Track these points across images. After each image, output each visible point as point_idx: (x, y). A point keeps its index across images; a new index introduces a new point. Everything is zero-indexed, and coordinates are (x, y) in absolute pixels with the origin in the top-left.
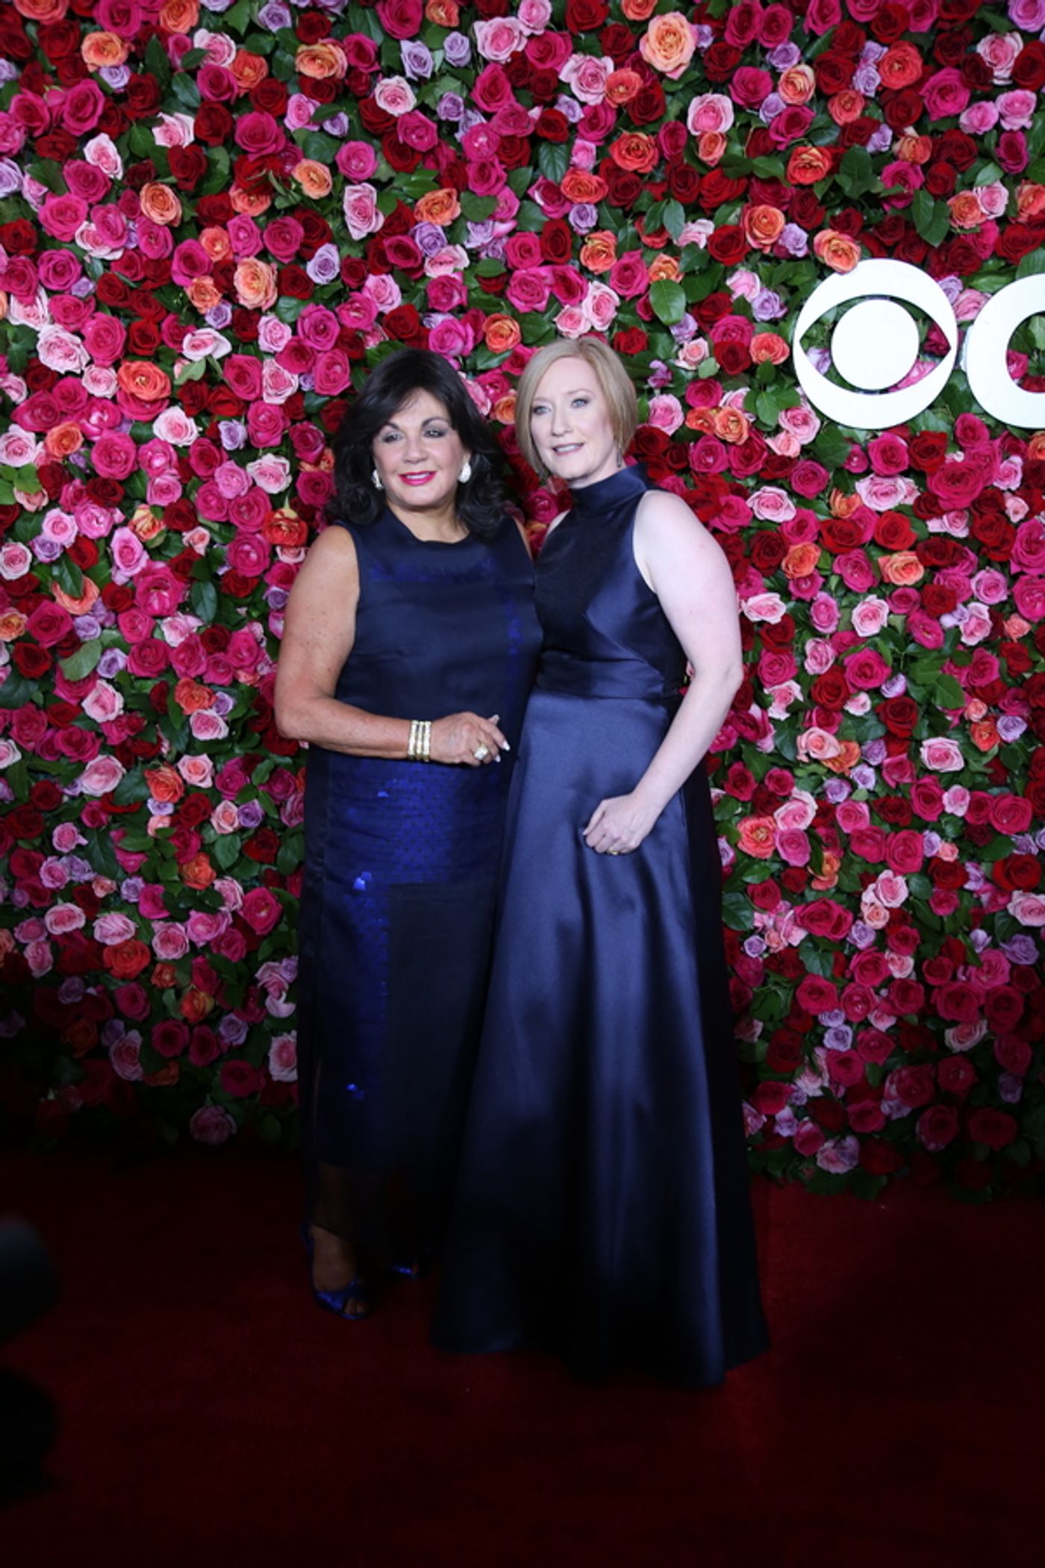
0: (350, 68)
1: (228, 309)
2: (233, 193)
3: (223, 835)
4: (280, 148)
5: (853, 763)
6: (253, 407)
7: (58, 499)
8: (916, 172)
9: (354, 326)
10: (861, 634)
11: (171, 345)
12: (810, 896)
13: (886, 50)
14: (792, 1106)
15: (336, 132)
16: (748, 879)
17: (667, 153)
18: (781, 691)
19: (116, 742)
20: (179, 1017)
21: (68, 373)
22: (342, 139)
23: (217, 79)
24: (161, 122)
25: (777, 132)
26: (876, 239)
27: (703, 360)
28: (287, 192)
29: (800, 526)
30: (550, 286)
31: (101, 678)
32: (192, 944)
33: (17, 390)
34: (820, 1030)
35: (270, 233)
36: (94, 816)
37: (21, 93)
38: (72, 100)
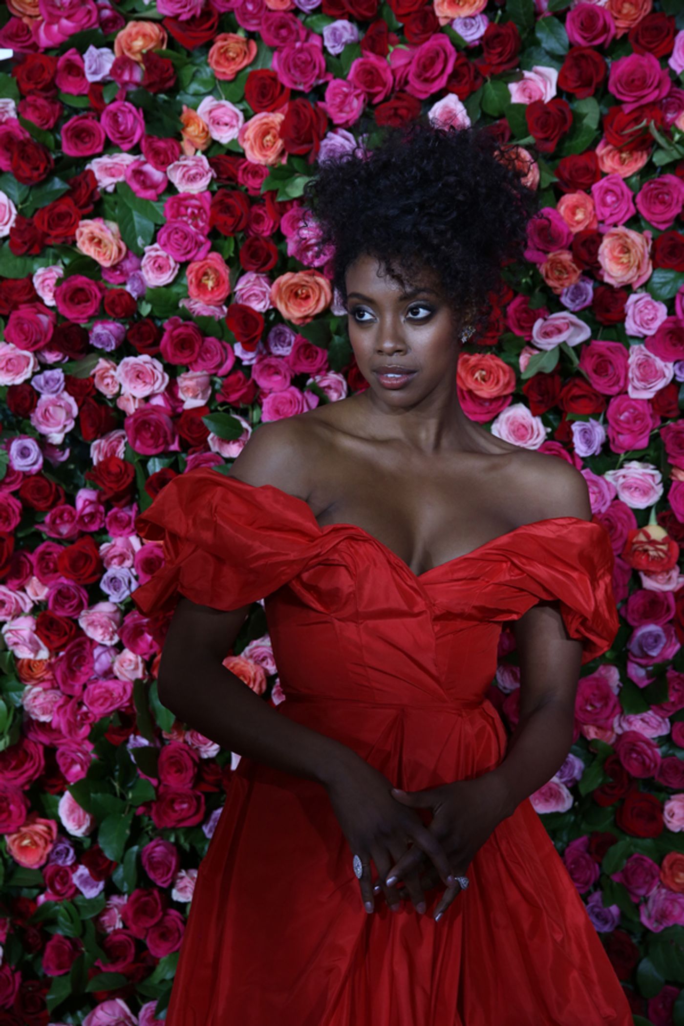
1: (589, 287)
2: (600, 151)
4: (664, 94)
6: (614, 403)
11: (517, 332)
28: (670, 144)
35: (645, 196)
37: (362, 56)
38: (419, 59)
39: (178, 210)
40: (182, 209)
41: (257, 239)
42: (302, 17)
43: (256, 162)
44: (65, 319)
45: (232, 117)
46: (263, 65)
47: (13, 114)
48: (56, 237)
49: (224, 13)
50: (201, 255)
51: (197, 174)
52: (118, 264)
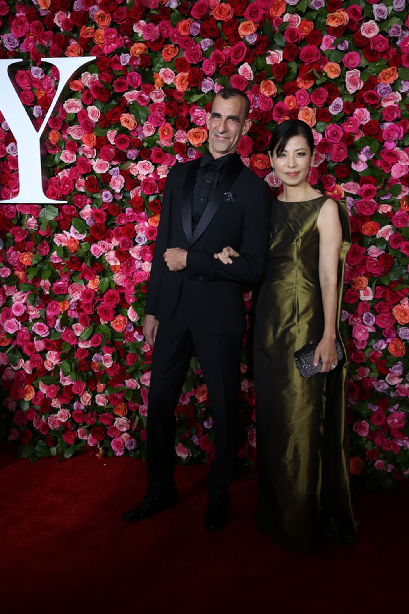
0: (350, 20)
2: (298, 80)
4: (319, 59)
9: (349, 131)
15: (343, 49)
22: (345, 51)
23: (293, 33)
24: (269, 54)
28: (321, 77)
35: (313, 96)
37: (214, 51)
38: (234, 51)
39: (154, 109)
40: (156, 108)
41: (181, 118)
42: (194, 38)
43: (180, 91)
44: (118, 149)
45: (171, 75)
46: (181, 56)
47: (98, 79)
48: (114, 121)
49: (167, 38)
50: (163, 124)
51: (160, 96)
52: (135, 129)
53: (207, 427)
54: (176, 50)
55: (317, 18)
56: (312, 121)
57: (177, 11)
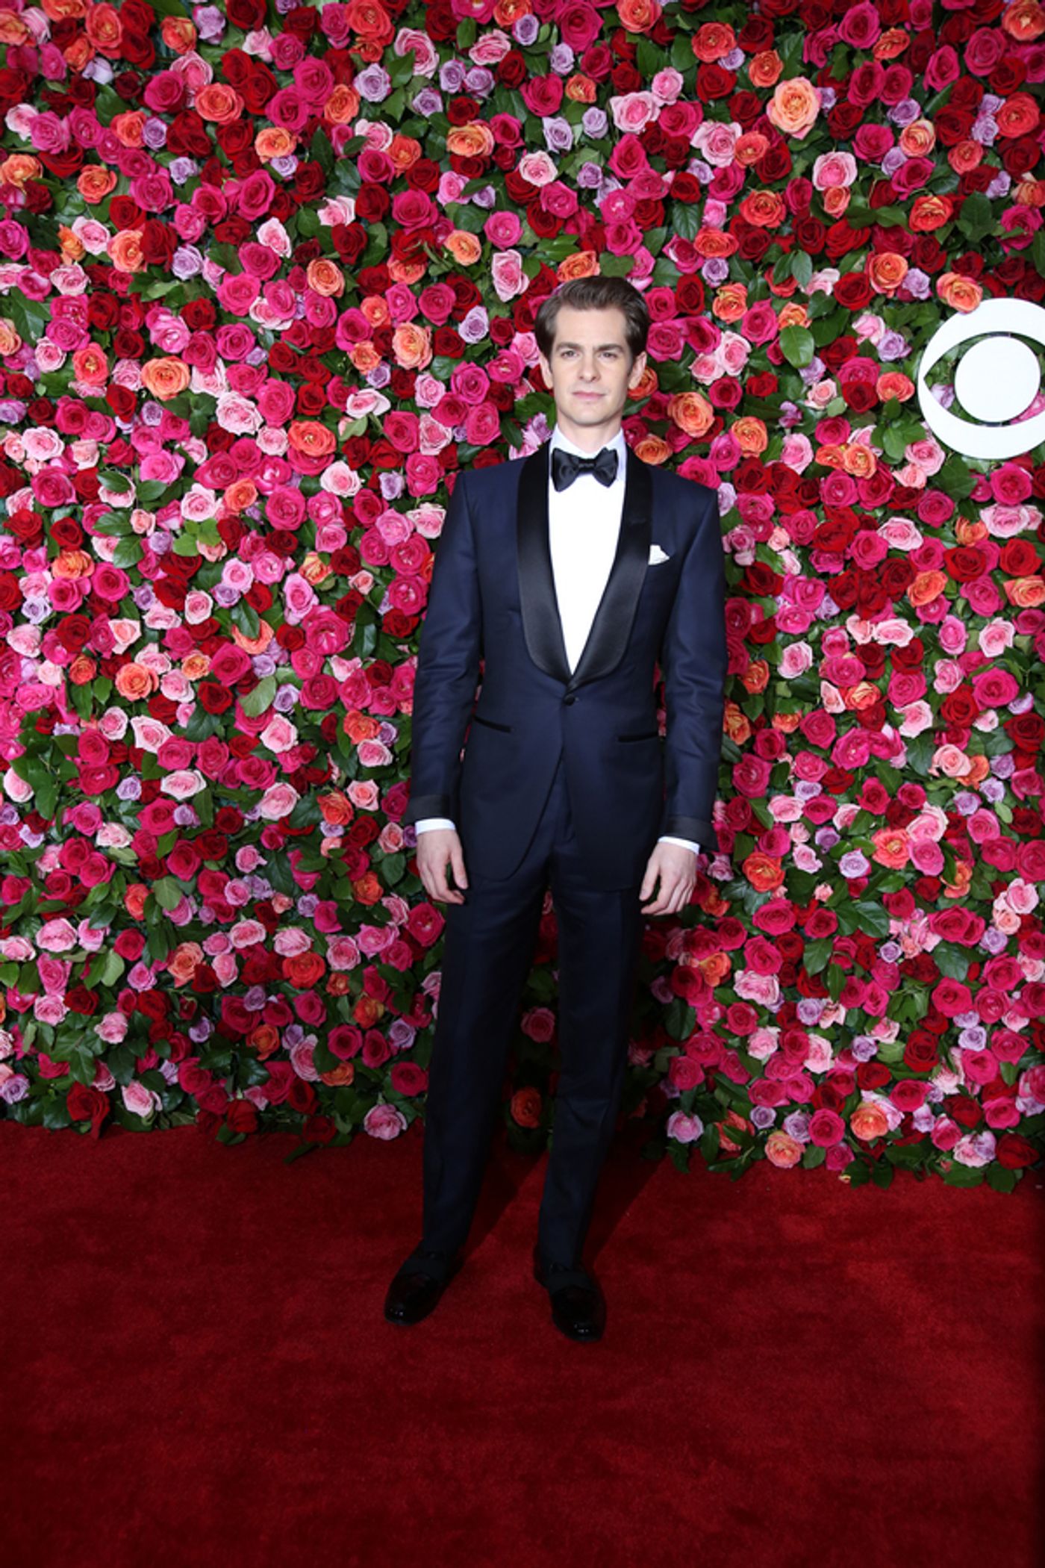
0: (497, 146)
3: (389, 855)
5: (983, 777)
7: (237, 550)
8: (1035, 215)
9: (503, 381)
10: (987, 655)
12: (942, 904)
13: (1003, 101)
14: (929, 1103)
15: (484, 204)
16: (883, 889)
17: (793, 208)
18: (911, 711)
19: (291, 771)
20: (353, 1022)
21: (243, 434)
22: (489, 210)
23: (376, 163)
24: (327, 204)
25: (899, 184)
26: (997, 280)
27: (830, 400)
29: (926, 554)
30: (685, 337)
31: (278, 712)
32: (363, 955)
33: (197, 451)
34: (955, 1031)
36: (272, 838)
53: (196, 1039)
54: (111, 179)
55: (427, 134)
56: (422, 355)
57: (112, 91)
